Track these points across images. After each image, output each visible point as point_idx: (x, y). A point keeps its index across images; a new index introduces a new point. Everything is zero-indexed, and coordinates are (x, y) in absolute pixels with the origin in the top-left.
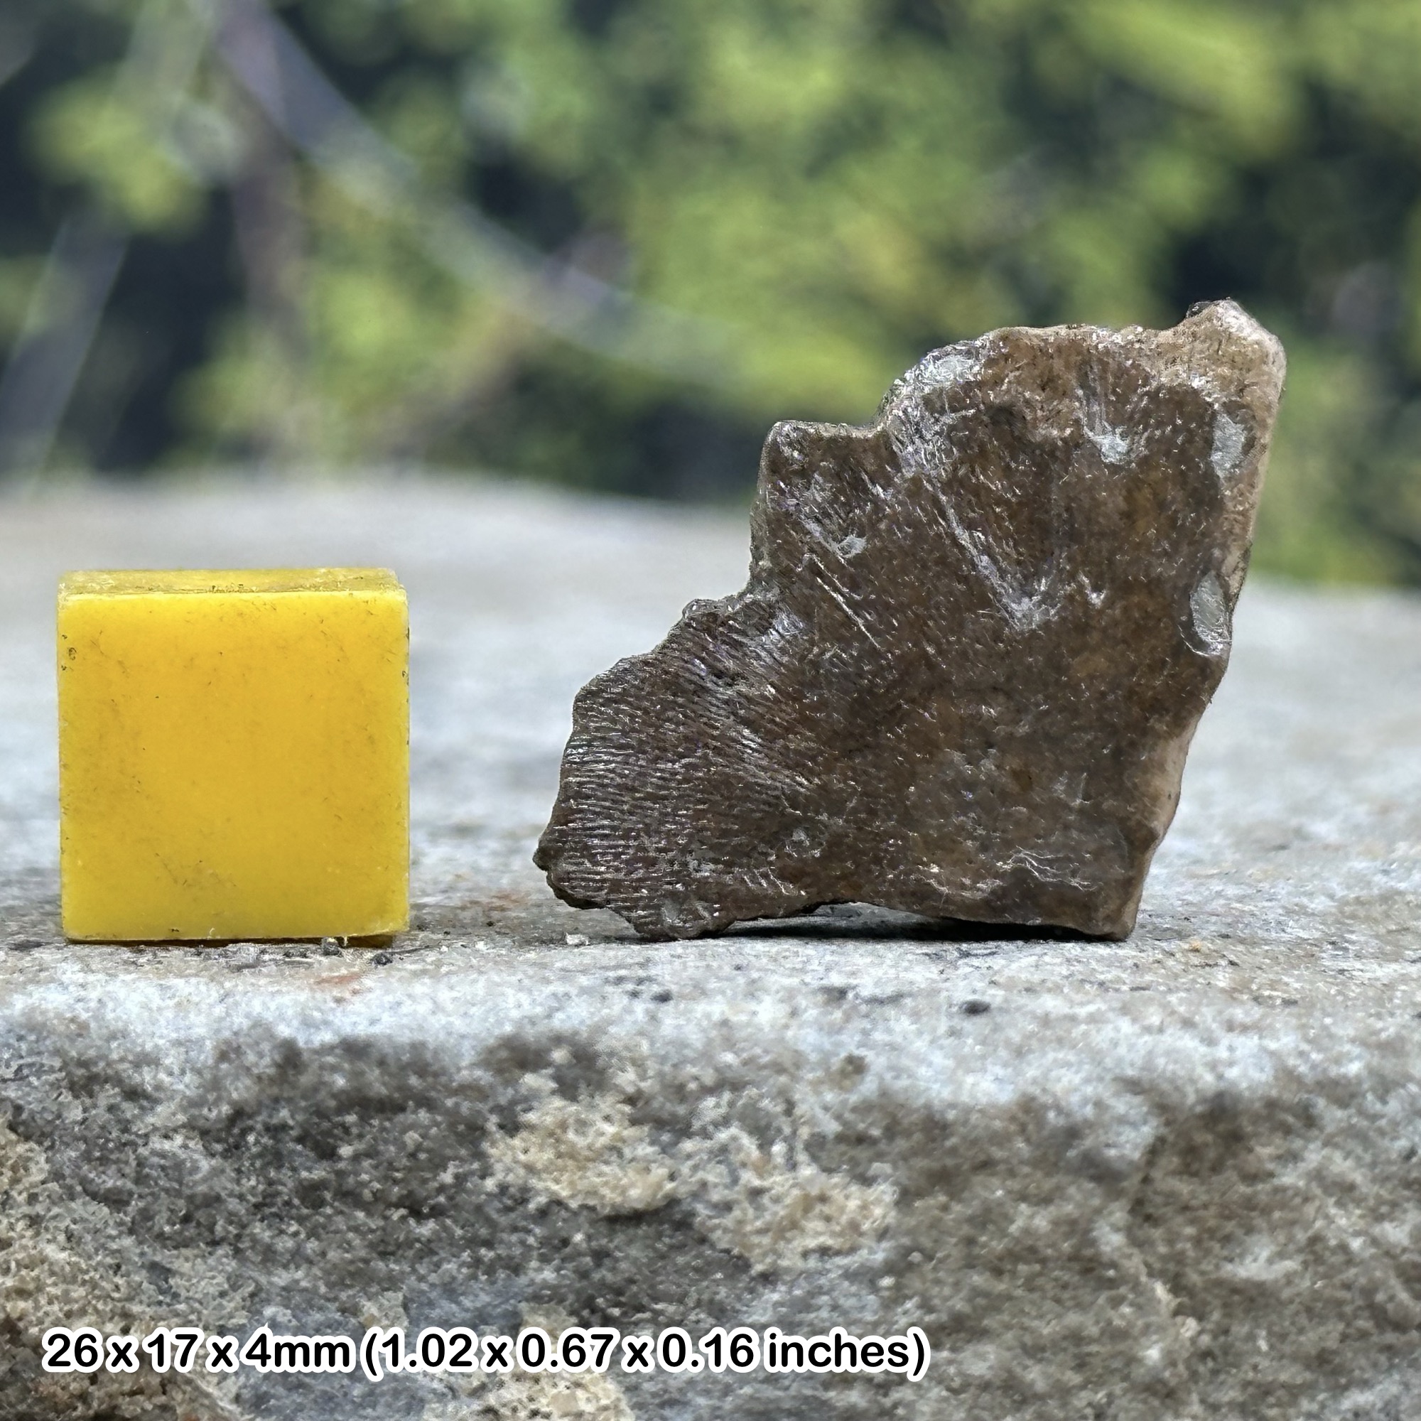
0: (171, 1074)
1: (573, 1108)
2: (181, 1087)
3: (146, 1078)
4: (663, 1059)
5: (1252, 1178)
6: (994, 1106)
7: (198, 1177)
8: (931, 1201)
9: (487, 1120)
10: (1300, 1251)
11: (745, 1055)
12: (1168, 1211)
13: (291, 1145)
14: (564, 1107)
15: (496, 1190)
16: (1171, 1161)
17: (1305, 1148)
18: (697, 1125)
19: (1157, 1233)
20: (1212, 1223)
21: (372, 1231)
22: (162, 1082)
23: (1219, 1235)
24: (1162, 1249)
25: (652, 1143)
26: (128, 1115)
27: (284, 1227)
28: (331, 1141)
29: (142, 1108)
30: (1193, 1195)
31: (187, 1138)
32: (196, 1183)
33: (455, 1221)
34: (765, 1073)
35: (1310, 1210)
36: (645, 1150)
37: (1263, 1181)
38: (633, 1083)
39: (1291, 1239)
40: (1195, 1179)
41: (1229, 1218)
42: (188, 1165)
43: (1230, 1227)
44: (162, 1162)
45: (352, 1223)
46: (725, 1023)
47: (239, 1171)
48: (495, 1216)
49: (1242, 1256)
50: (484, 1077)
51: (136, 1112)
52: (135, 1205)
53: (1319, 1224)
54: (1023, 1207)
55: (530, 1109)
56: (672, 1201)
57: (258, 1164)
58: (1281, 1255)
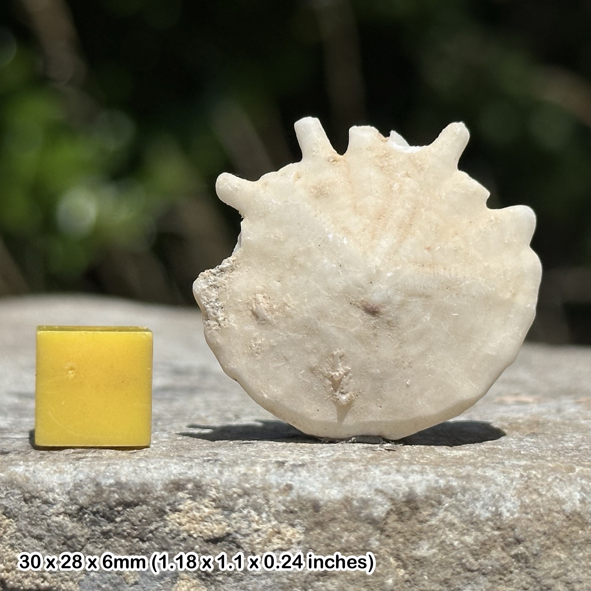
0: (59, 495)
1: (196, 503)
2: (62, 499)
3: (50, 496)
4: (225, 487)
5: (421, 522)
6: (336, 500)
7: (68, 529)
8: (316, 532)
9: (165, 508)
10: (437, 546)
11: (252, 485)
12: (394, 533)
13: (100, 518)
14: (192, 503)
15: (169, 532)
16: (394, 517)
17: (438, 512)
18: (237, 508)
19: (391, 541)
20: (408, 537)
21: (127, 546)
22: (55, 497)
23: (411, 541)
24: (392, 547)
25: (222, 515)
26: (44, 509)
27: (97, 546)
28: (113, 516)
29: (49, 507)
30: (402, 528)
31: (64, 516)
32: (67, 531)
33: (155, 542)
34: (258, 490)
35: (440, 532)
36: (220, 517)
37: (425, 523)
38: (214, 495)
39: (434, 542)
40: (403, 523)
41: (414, 536)
42: (65, 525)
43: (414, 538)
44: (56, 525)
45: (120, 544)
46: (245, 474)
47: (82, 527)
48: (169, 540)
49: (418, 548)
50: (165, 494)
51: (47, 508)
52: (47, 540)
53: (443, 537)
54: (346, 533)
55: (181, 504)
56: (228, 534)
57: (88, 524)
58: (431, 548)
